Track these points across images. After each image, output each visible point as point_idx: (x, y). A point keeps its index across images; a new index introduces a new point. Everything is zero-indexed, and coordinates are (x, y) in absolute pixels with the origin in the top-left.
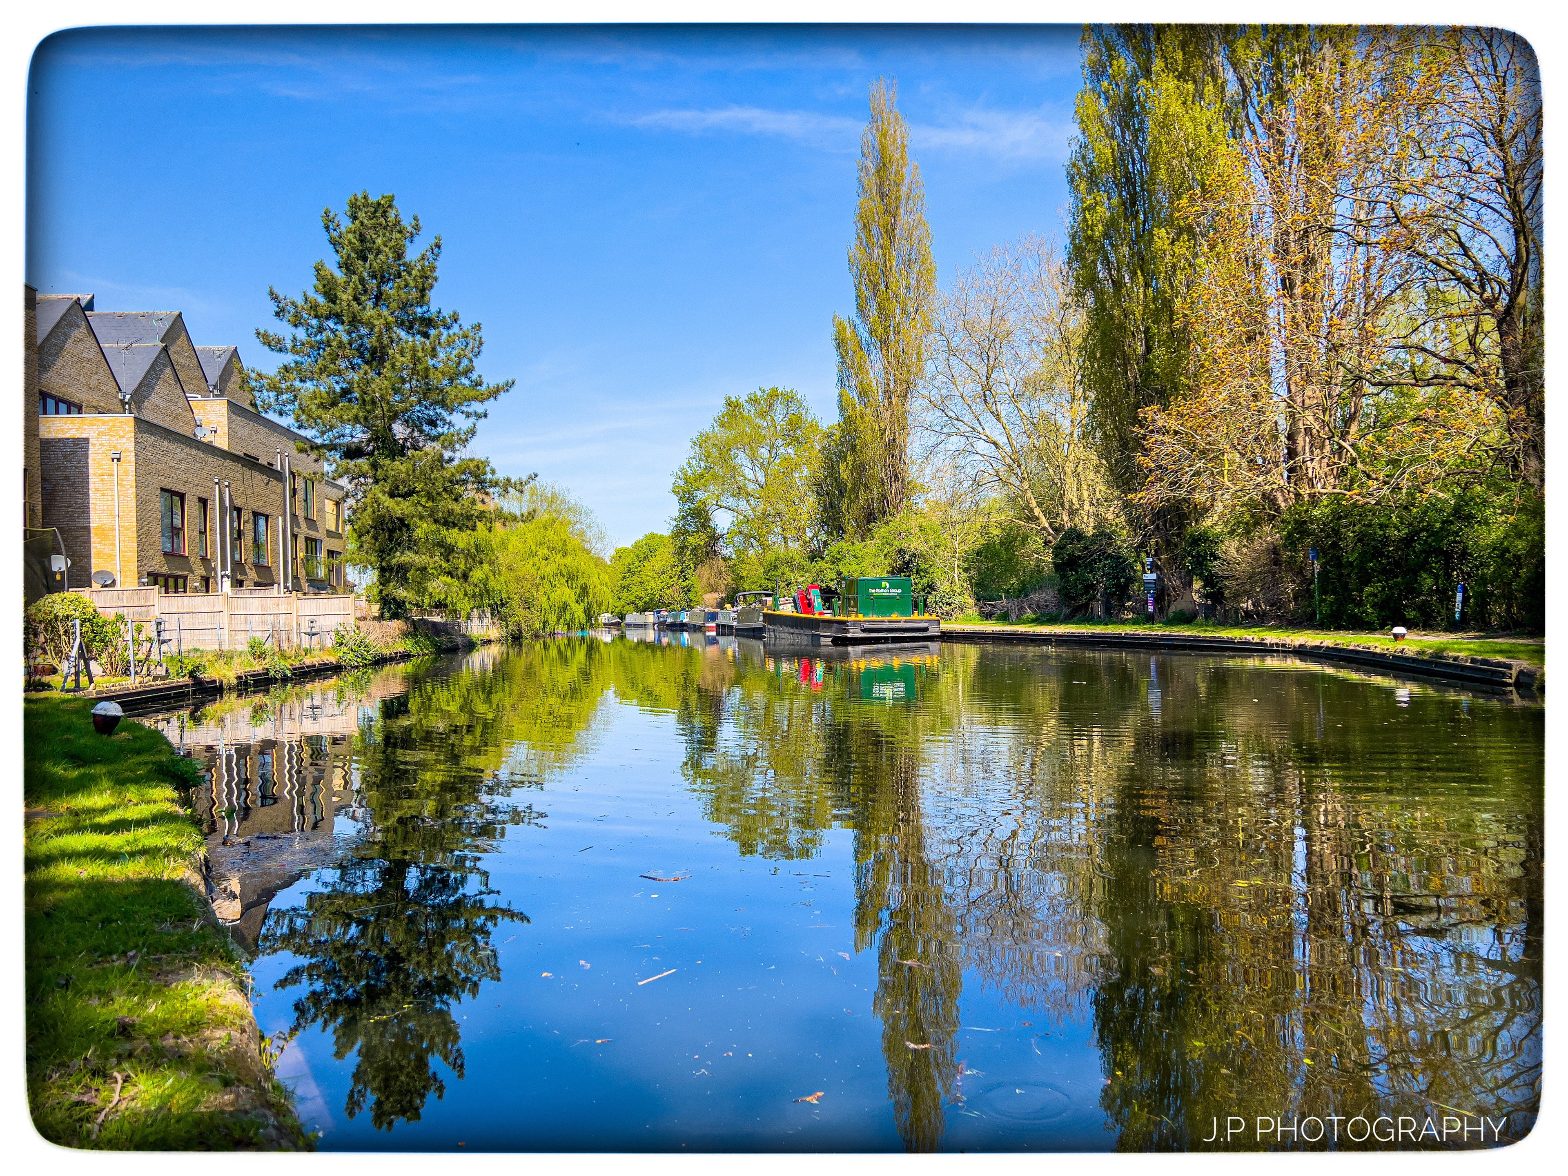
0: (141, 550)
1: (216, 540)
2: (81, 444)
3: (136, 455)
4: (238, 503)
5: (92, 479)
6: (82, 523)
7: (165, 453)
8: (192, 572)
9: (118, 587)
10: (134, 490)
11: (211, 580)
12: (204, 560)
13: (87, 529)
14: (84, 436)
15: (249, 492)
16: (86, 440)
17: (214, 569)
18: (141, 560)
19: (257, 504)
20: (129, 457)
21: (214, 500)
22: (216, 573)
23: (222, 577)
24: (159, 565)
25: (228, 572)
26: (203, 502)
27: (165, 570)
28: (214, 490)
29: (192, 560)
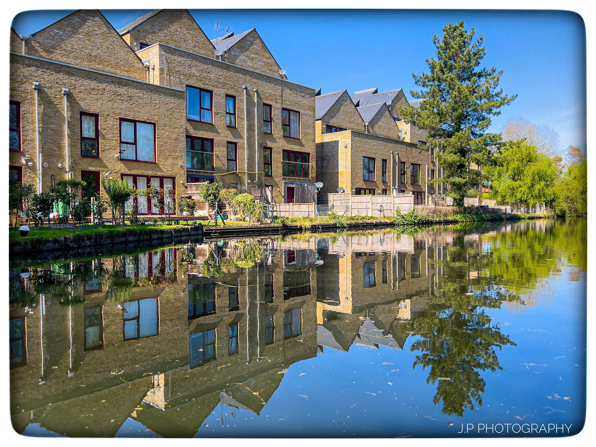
0: (352, 179)
1: (390, 175)
2: (337, 143)
3: (352, 145)
4: (403, 160)
5: (340, 155)
6: (336, 170)
7: (365, 143)
8: (377, 187)
9: (345, 193)
10: (350, 158)
11: (387, 191)
12: (384, 182)
13: (338, 173)
14: (337, 140)
15: (410, 156)
16: (338, 141)
17: (389, 186)
18: (352, 183)
19: (414, 160)
20: (349, 146)
21: (390, 160)
22: (390, 188)
23: (393, 189)
24: (361, 184)
25: (397, 187)
26: (384, 161)
27: (364, 187)
28: (390, 156)
29: (378, 183)
